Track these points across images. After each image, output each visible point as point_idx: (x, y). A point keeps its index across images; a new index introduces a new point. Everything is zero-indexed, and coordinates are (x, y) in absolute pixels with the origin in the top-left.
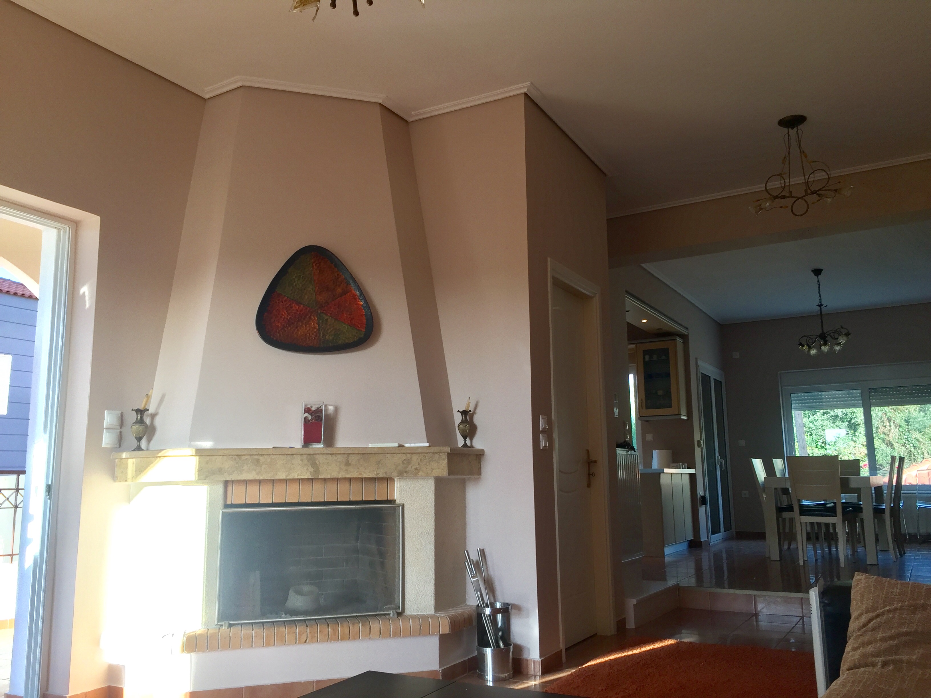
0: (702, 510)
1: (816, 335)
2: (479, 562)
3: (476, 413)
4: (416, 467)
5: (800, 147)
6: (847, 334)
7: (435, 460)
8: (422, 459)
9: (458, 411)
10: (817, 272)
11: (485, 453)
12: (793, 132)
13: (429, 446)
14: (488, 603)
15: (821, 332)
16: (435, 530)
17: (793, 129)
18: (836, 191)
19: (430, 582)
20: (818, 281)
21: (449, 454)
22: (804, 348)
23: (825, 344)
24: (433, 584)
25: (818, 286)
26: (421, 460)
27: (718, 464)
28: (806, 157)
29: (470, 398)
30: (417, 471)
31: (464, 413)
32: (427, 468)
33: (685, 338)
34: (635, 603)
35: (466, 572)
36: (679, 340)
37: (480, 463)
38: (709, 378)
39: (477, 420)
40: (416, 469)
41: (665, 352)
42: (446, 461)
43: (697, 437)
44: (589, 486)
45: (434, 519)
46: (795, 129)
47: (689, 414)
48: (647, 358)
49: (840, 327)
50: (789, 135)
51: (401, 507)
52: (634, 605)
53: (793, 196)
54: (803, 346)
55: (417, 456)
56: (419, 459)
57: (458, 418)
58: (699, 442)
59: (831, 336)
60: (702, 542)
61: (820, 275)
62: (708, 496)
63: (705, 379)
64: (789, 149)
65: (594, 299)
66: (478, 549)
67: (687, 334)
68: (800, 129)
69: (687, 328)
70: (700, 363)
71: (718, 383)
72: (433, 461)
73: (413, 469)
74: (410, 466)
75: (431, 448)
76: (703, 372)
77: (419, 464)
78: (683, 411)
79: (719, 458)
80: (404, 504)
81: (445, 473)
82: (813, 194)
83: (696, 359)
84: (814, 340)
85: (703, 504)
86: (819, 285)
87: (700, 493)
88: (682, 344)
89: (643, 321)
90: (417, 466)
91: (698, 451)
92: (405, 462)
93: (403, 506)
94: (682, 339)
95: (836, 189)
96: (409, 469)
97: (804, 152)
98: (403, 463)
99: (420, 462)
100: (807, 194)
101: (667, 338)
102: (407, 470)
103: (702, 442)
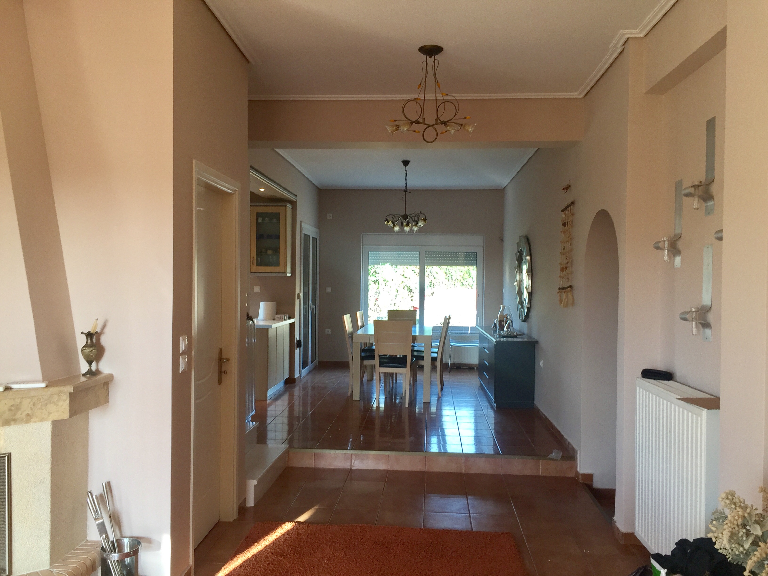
0: (297, 352)
1: (400, 215)
2: (104, 496)
3: (104, 333)
4: (27, 413)
5: (435, 77)
6: (425, 220)
7: (53, 402)
8: (36, 402)
9: (82, 333)
10: (406, 163)
11: (114, 378)
12: (430, 60)
13: (46, 387)
14: (114, 540)
15: (404, 213)
16: (51, 477)
17: (430, 57)
18: (461, 125)
19: (45, 536)
20: (406, 171)
21: (71, 394)
22: (389, 224)
23: (407, 225)
24: (48, 537)
25: (405, 175)
26: (34, 404)
27: (311, 310)
28: (439, 87)
29: (97, 319)
30: (29, 417)
31: (89, 335)
32: (42, 413)
33: (293, 204)
34: (256, 484)
35: (87, 511)
36: (289, 206)
37: (107, 390)
38: (308, 237)
39: (104, 340)
40: (28, 415)
41: (277, 216)
42: (68, 401)
43: (297, 291)
44: (220, 383)
45: (50, 464)
46: (433, 57)
47: (293, 272)
48: (260, 220)
49: (420, 212)
50: (427, 63)
51: (6, 457)
52: (254, 485)
53: (425, 122)
54: (388, 222)
55: (29, 400)
56: (32, 403)
57: (81, 341)
58: (299, 295)
59: (412, 219)
60: (295, 378)
61: (408, 165)
62: (302, 340)
63: (306, 237)
64: (426, 77)
65: (234, 195)
66: (103, 484)
67: (296, 201)
68: (437, 60)
69: (296, 196)
70: (303, 225)
71: (314, 239)
72: (51, 403)
73: (24, 416)
74: (20, 412)
75: (47, 389)
76: (305, 233)
77: (31, 409)
78: (288, 270)
79: (312, 305)
80: (10, 453)
81: (66, 416)
82: (442, 124)
83: (301, 222)
84: (397, 218)
85: (298, 347)
86: (406, 173)
87: (297, 337)
88: (291, 209)
89: (260, 190)
90: (29, 411)
91: (297, 302)
92: (13, 408)
93: (9, 455)
94: (291, 205)
95: (462, 123)
96: (18, 416)
97: (438, 82)
98: (10, 410)
99: (32, 406)
100: (437, 124)
101: (280, 204)
102: (16, 417)
103: (301, 294)
